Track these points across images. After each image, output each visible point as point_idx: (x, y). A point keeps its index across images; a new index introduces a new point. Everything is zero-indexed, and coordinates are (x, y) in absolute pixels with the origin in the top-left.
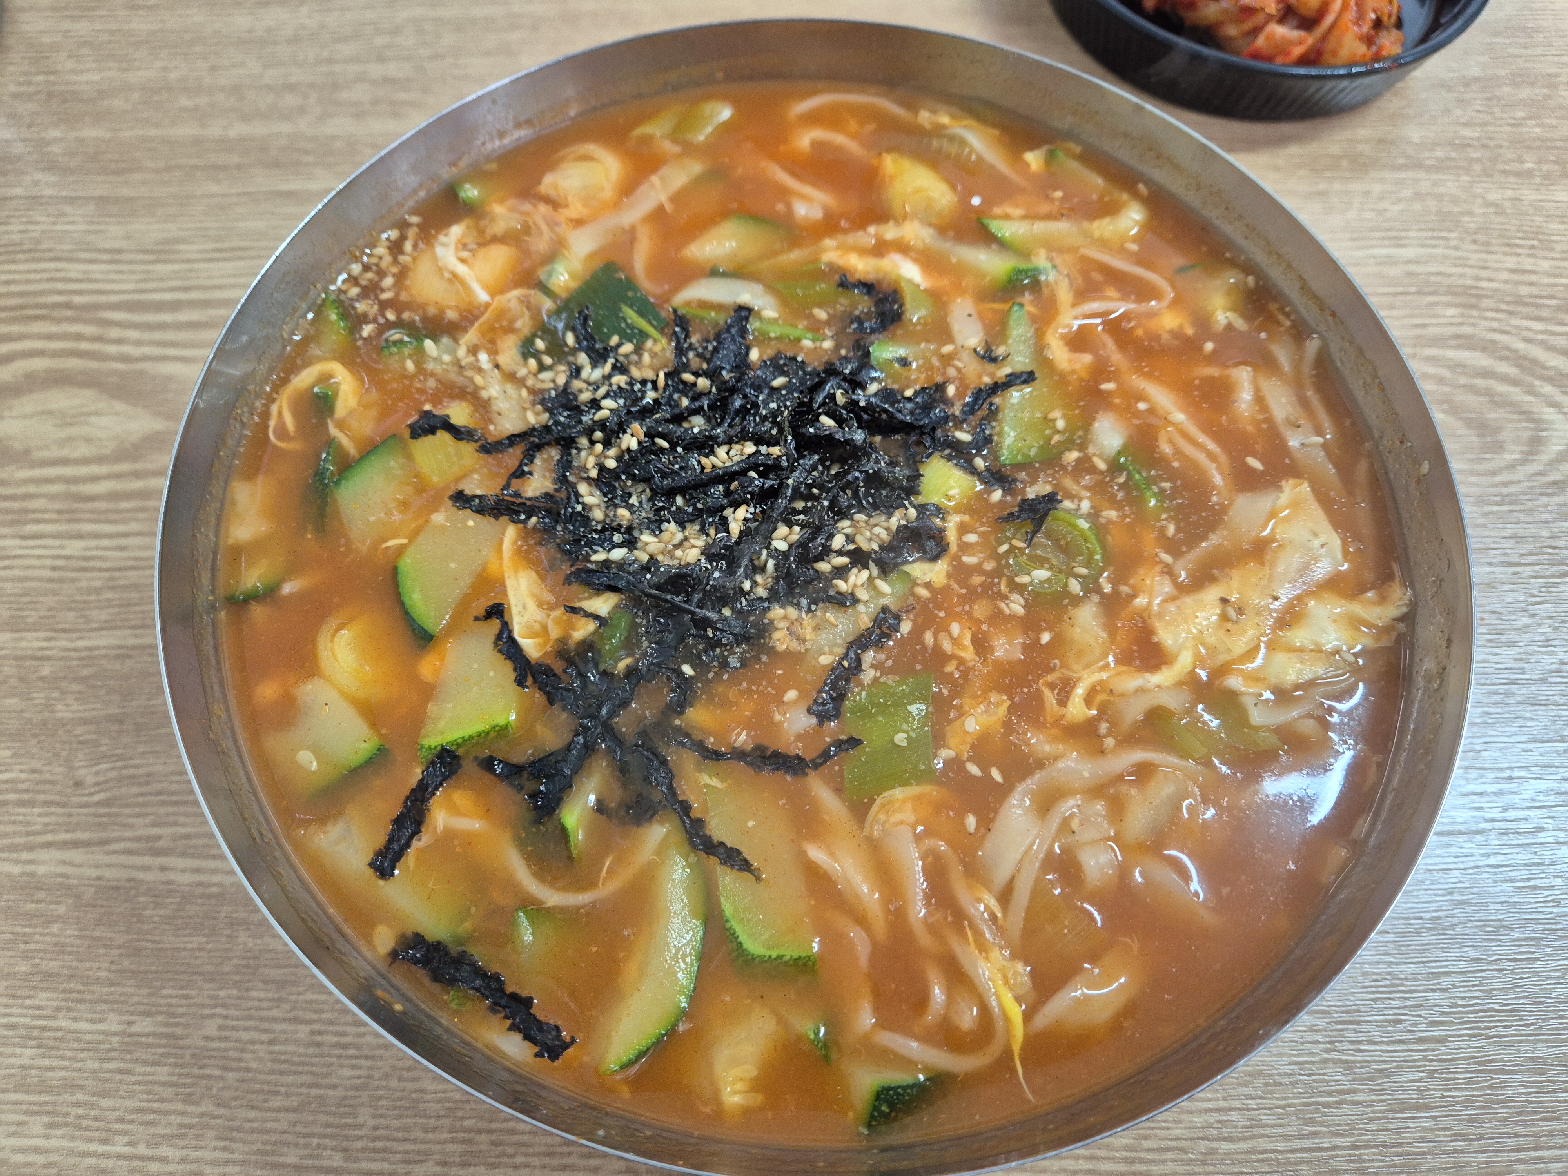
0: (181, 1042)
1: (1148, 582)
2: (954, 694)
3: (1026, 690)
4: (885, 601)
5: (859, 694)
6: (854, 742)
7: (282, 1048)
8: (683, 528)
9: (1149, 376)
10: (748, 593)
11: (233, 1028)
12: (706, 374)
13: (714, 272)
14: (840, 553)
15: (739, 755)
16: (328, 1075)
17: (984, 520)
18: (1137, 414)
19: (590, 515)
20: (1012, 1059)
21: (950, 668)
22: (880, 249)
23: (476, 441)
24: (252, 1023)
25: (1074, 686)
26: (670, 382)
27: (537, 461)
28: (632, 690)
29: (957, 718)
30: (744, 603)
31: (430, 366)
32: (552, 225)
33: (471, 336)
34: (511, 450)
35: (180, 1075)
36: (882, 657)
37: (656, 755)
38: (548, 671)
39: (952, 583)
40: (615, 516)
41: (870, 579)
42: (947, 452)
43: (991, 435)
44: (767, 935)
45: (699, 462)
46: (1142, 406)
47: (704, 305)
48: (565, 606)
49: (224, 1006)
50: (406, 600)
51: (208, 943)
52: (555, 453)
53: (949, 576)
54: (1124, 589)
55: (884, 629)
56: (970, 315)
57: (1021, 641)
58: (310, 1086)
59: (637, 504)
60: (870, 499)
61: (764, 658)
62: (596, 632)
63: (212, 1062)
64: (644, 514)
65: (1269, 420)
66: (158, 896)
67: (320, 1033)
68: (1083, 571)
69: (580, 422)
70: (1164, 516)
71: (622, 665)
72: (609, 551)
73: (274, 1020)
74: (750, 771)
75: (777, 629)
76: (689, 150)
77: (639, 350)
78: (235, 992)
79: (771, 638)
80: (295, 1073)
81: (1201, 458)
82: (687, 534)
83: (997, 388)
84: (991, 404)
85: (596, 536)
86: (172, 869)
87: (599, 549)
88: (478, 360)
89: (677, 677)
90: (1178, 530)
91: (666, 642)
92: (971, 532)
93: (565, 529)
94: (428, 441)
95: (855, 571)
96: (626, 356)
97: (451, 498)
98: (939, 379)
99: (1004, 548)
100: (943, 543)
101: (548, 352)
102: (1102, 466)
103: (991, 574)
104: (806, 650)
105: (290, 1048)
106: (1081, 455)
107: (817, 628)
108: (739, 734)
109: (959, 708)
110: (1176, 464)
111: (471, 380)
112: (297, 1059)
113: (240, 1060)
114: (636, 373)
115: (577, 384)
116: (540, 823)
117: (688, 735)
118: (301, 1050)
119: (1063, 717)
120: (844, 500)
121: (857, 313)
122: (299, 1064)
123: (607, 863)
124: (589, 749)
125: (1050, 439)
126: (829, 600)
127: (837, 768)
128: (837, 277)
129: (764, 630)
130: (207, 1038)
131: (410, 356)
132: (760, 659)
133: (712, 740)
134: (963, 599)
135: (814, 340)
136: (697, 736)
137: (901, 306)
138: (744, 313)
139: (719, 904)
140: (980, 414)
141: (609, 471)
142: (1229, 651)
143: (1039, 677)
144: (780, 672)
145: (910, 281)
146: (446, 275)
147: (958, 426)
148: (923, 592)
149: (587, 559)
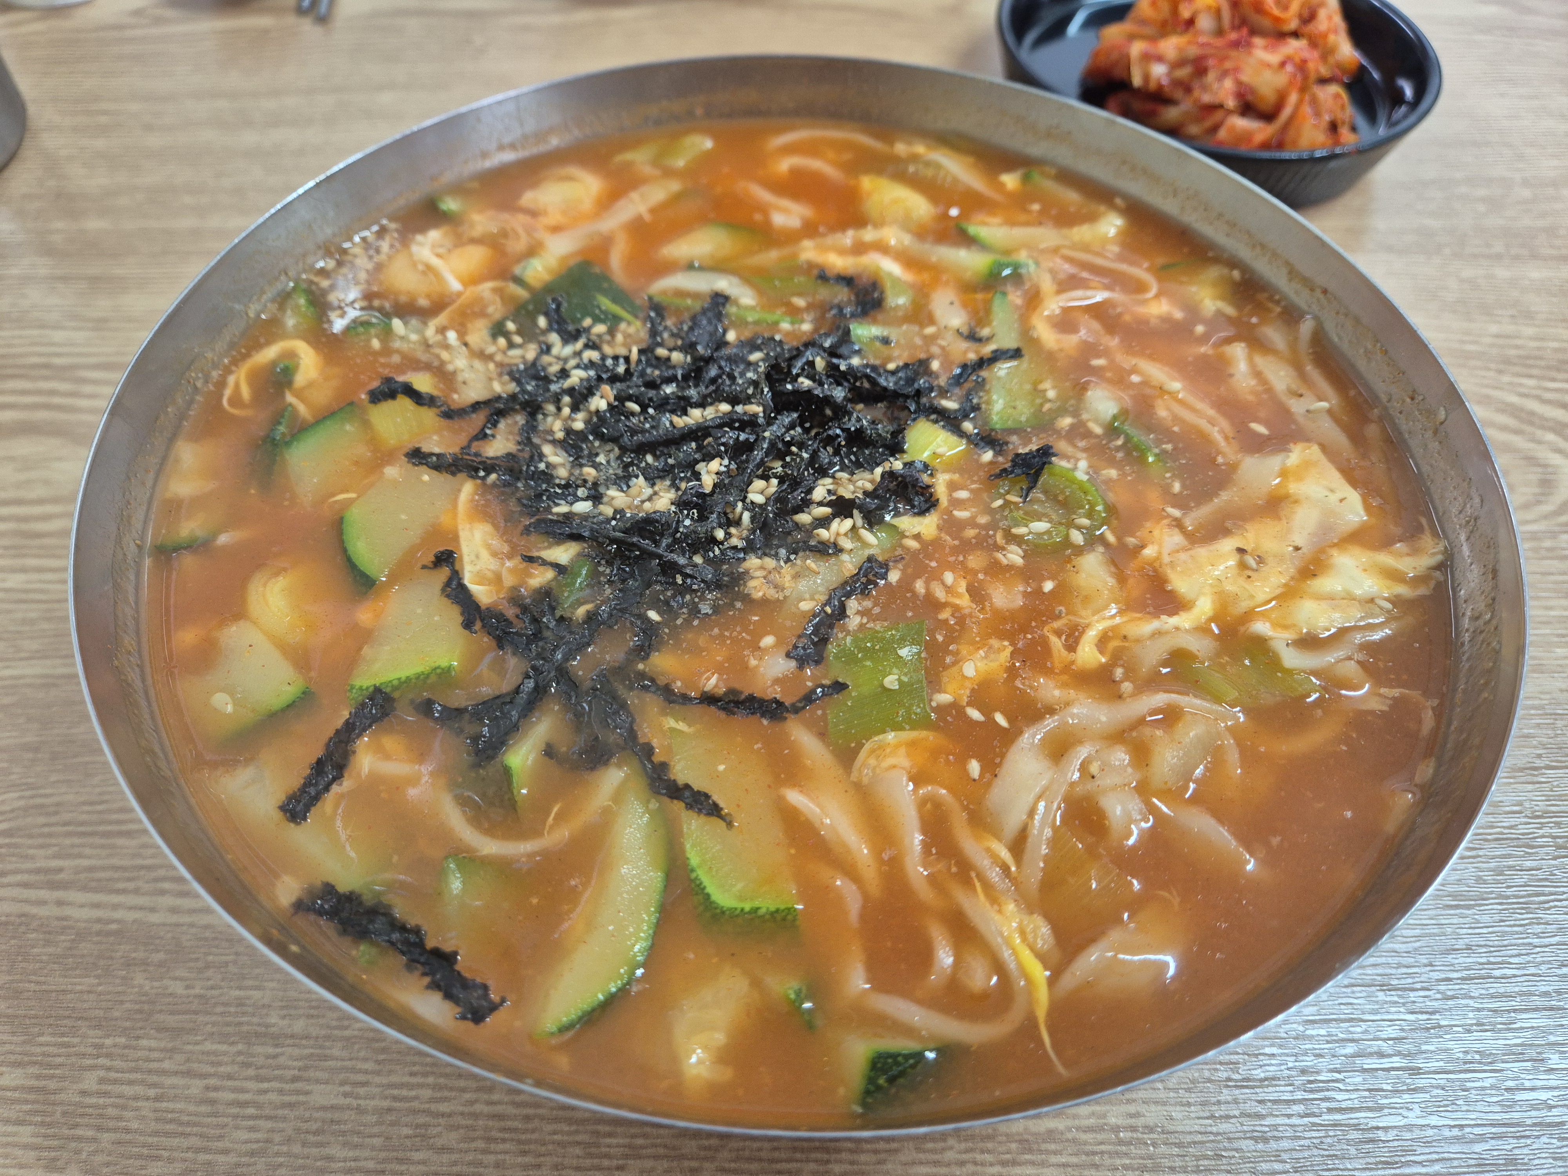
0: (52, 1097)
1: (1156, 533)
2: (951, 639)
3: (1029, 636)
4: (871, 551)
5: (844, 639)
6: (839, 687)
7: (171, 1105)
8: (653, 485)
9: (1141, 354)
10: (722, 543)
11: (115, 1082)
12: (680, 349)
13: (690, 267)
14: (821, 504)
15: (709, 699)
16: (221, 1137)
17: (975, 478)
18: (1132, 385)
19: (554, 473)
20: (1036, 1026)
21: (945, 615)
22: (860, 248)
23: (439, 407)
24: (139, 1076)
25: (1083, 632)
26: (643, 358)
27: (502, 425)
28: (591, 635)
29: (954, 664)
30: (717, 552)
31: (397, 344)
32: (529, 231)
33: (441, 319)
34: (474, 416)
35: (45, 1136)
36: (868, 604)
37: (615, 698)
38: (501, 617)
39: (943, 535)
40: (581, 474)
41: (854, 528)
42: (933, 417)
43: (978, 404)
44: (740, 886)
45: (671, 423)
46: (1135, 378)
47: (681, 294)
48: (522, 555)
49: (108, 1056)
50: (351, 550)
51: (99, 984)
52: (520, 419)
53: (940, 528)
54: (1131, 541)
55: (871, 577)
56: (952, 303)
57: (1021, 589)
58: (198, 1150)
59: (604, 462)
60: (853, 457)
61: (738, 605)
62: (555, 578)
63: (86, 1120)
64: (611, 471)
65: (1269, 390)
66: (49, 933)
67: (216, 1089)
68: (1085, 522)
69: (548, 390)
70: (1168, 475)
71: (581, 612)
72: (572, 504)
73: (164, 1072)
74: (722, 715)
75: (753, 578)
76: (669, 173)
77: (612, 332)
78: (123, 1040)
79: (745, 586)
80: (182, 1134)
81: (1203, 424)
82: (656, 488)
83: (982, 363)
84: (978, 377)
85: (559, 491)
86: (69, 904)
87: (562, 502)
88: (445, 338)
89: (642, 623)
90: (1184, 486)
91: (631, 590)
92: (962, 489)
93: (527, 486)
94: (388, 406)
95: (837, 520)
96: (599, 336)
97: (407, 455)
98: (923, 356)
99: (1000, 502)
100: (933, 499)
101: (519, 332)
102: (1098, 430)
103: (986, 527)
104: (785, 597)
105: (179, 1106)
106: (1075, 421)
107: (796, 576)
108: (709, 679)
109: (957, 653)
110: (1176, 429)
111: (438, 356)
112: (186, 1118)
113: (119, 1118)
114: (608, 350)
115: (546, 359)
116: (480, 766)
117: (653, 680)
118: (192, 1108)
119: (1073, 662)
120: (825, 456)
121: (836, 301)
122: (188, 1124)
123: (555, 809)
124: (540, 691)
125: (1042, 405)
126: (811, 549)
127: (819, 712)
128: (815, 272)
129: (740, 578)
130: (83, 1093)
131: (377, 336)
132: (734, 606)
133: (679, 684)
134: (955, 551)
135: (792, 323)
136: (661, 681)
137: (882, 293)
138: (719, 300)
139: (683, 851)
140: (967, 385)
141: (577, 433)
142: (1252, 597)
143: (1044, 623)
144: (756, 618)
145: (890, 274)
146: (421, 267)
147: (944, 393)
148: (913, 544)
149: (548, 509)
